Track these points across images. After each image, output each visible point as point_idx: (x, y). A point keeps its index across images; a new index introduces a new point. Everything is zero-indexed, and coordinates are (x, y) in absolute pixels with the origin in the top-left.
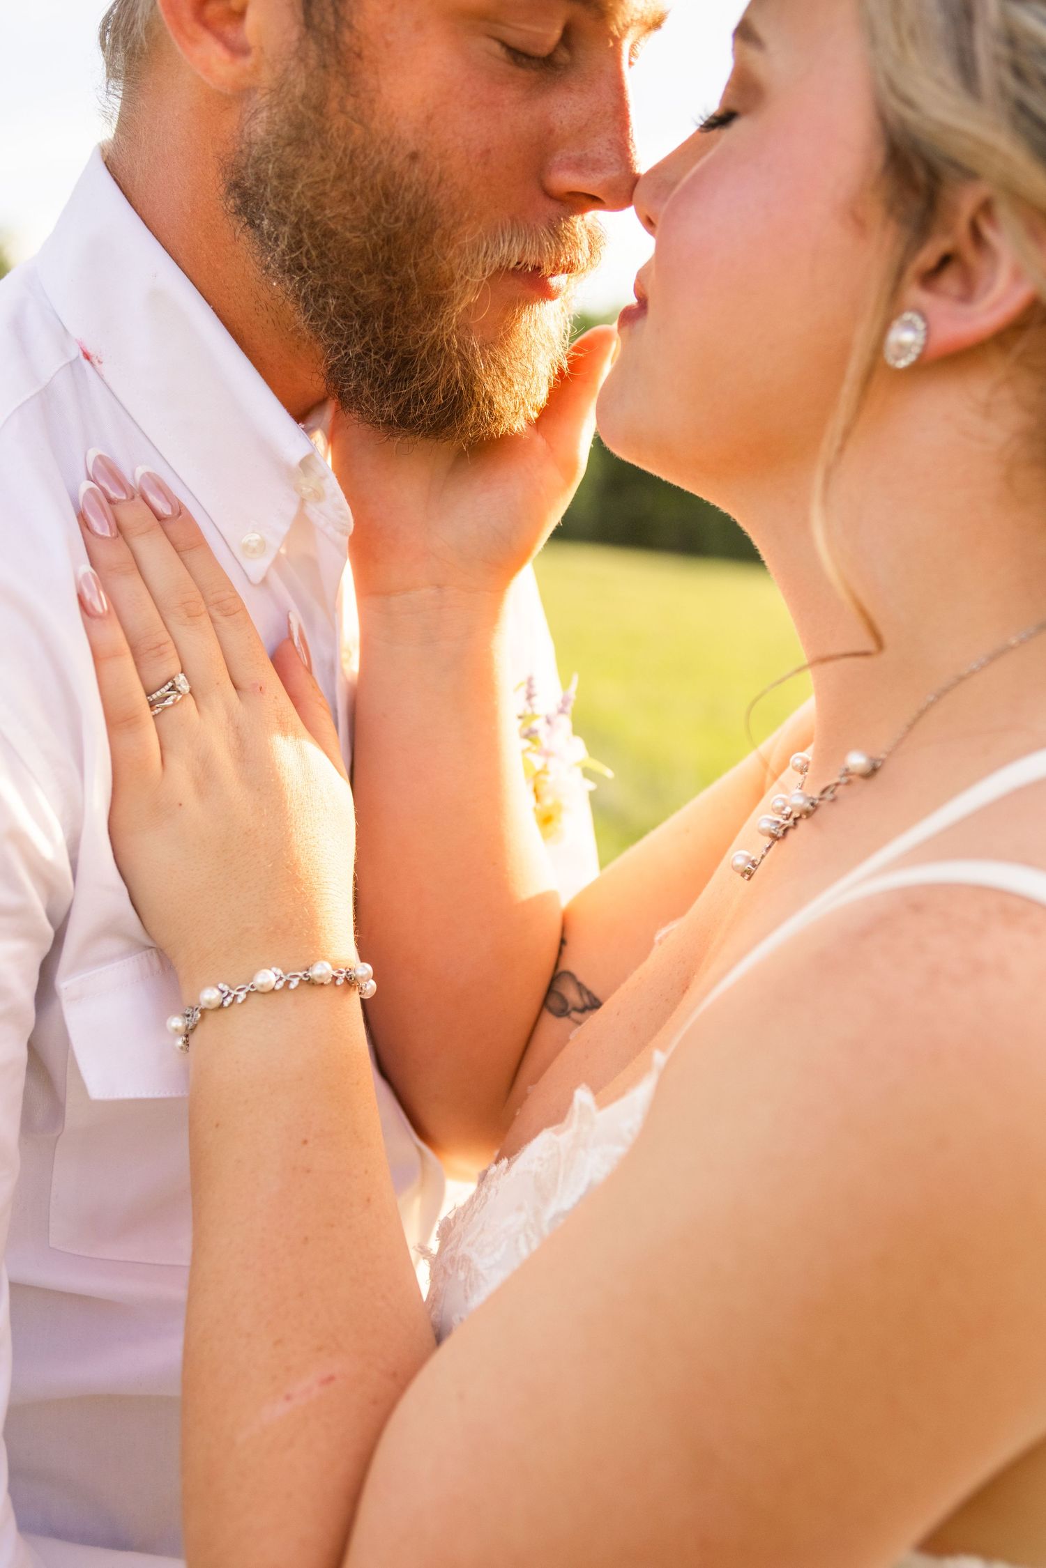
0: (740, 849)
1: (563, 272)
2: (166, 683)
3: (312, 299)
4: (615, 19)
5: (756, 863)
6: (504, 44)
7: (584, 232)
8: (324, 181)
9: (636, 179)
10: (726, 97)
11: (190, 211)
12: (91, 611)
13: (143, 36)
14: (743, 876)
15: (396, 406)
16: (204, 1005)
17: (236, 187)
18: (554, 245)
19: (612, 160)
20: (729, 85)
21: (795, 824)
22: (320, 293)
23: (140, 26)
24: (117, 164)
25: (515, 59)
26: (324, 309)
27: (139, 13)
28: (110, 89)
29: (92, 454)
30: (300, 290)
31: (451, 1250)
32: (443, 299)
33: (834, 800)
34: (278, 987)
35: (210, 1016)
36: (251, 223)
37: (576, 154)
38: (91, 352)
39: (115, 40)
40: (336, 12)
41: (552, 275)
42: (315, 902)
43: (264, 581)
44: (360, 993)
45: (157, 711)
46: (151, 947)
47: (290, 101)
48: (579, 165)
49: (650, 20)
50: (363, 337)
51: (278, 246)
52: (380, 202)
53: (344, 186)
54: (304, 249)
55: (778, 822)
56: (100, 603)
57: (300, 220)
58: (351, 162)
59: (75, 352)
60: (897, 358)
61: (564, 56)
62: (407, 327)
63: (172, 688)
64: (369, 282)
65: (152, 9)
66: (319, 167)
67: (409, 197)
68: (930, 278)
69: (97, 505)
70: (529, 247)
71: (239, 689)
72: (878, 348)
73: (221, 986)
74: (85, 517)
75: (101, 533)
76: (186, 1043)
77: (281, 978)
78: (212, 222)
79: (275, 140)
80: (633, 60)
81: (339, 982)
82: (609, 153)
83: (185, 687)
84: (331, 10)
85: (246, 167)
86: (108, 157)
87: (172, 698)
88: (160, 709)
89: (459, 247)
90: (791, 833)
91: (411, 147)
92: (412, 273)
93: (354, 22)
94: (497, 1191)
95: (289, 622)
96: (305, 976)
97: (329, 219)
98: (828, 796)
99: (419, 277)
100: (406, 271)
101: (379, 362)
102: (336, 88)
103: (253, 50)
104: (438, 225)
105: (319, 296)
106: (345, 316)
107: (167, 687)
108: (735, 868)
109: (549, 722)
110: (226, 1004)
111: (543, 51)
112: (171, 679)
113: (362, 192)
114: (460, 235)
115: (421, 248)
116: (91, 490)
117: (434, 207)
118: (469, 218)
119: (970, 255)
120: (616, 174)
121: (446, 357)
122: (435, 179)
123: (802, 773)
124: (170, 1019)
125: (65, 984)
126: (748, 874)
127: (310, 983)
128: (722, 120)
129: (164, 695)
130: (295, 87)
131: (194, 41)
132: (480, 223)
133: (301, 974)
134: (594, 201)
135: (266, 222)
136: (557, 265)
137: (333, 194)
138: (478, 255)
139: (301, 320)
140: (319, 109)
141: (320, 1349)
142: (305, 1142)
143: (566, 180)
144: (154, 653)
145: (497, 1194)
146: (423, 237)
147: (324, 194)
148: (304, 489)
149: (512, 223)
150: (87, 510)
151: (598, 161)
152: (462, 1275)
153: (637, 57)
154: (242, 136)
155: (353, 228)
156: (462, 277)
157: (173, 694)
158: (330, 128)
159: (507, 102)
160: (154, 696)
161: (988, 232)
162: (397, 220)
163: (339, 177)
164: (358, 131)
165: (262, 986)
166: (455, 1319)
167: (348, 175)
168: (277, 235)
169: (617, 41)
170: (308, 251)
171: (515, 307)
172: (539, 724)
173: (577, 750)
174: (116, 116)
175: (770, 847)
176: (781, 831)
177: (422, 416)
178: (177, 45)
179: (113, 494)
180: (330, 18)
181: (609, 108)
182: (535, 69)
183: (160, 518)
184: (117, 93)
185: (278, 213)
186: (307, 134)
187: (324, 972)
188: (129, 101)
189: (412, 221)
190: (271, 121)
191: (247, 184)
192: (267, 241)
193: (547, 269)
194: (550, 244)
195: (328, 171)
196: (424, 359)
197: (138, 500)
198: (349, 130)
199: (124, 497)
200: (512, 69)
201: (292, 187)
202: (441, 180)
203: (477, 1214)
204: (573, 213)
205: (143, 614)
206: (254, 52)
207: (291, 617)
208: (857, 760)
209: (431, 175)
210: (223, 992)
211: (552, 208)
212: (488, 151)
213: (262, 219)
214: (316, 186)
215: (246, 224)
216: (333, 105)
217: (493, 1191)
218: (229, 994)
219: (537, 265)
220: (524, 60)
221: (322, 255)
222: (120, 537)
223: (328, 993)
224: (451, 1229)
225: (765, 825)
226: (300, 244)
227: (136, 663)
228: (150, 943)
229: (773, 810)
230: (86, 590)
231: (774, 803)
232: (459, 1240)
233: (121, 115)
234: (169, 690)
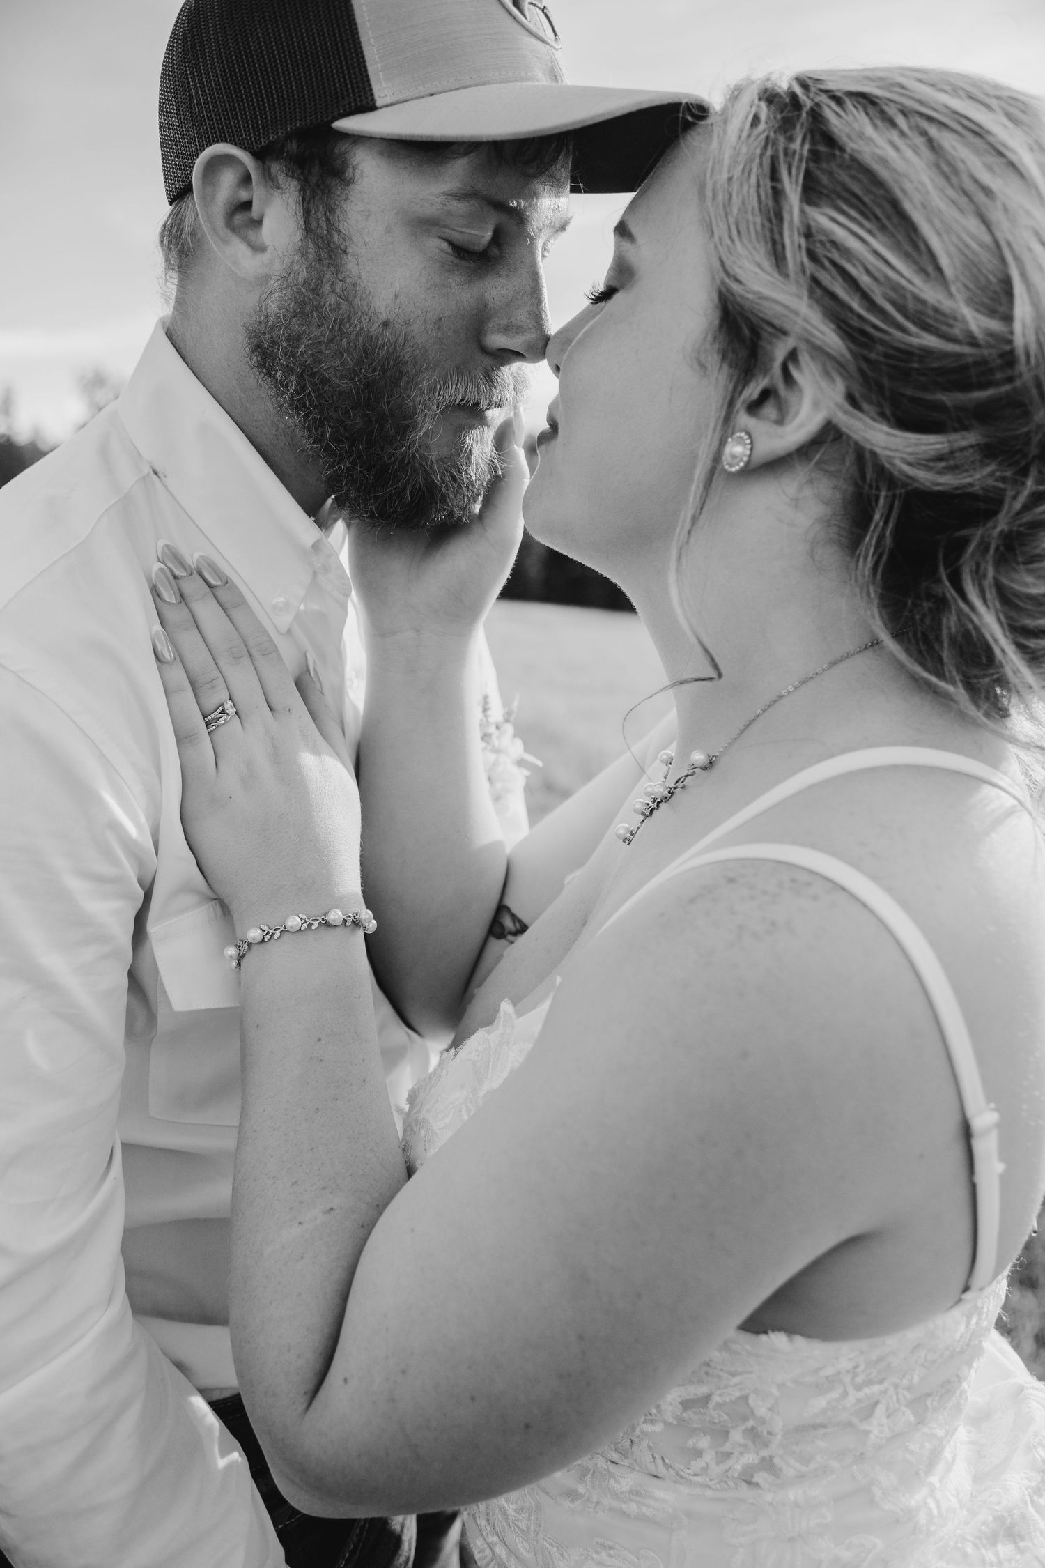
0: (621, 823)
1: (495, 407)
2: (218, 708)
3: (314, 428)
4: (531, 224)
5: (634, 832)
6: (450, 243)
7: (511, 378)
8: (320, 342)
9: (547, 339)
10: (609, 278)
11: (226, 365)
12: (162, 658)
13: (189, 239)
14: (624, 841)
15: (377, 504)
16: (250, 940)
17: (257, 347)
18: (488, 388)
19: (530, 326)
20: (611, 269)
21: (658, 806)
22: (320, 424)
23: (186, 232)
24: (174, 332)
25: (459, 254)
26: (322, 436)
27: (186, 222)
28: (168, 278)
29: (161, 544)
30: (305, 422)
31: (416, 1113)
32: (409, 427)
33: (683, 788)
34: (303, 928)
35: (254, 948)
36: (269, 374)
37: (504, 321)
38: (158, 469)
39: (170, 242)
40: (328, 220)
41: (487, 409)
42: (331, 866)
43: (289, 631)
44: (364, 930)
45: (212, 729)
46: (215, 899)
47: (295, 285)
48: (507, 330)
49: (557, 225)
50: (351, 456)
51: (288, 390)
52: (361, 357)
53: (334, 346)
54: (307, 392)
55: (648, 804)
56: (167, 654)
57: (303, 371)
58: (340, 328)
59: (147, 470)
60: (731, 466)
61: (495, 251)
62: (384, 447)
63: (223, 712)
64: (354, 415)
65: (195, 219)
66: (317, 332)
67: (382, 353)
68: (754, 407)
69: (165, 580)
70: (469, 390)
71: (274, 711)
72: (717, 458)
73: (262, 927)
74: (157, 589)
75: (169, 601)
76: (239, 965)
77: (305, 922)
78: (242, 373)
79: (285, 313)
80: (546, 254)
81: (348, 924)
82: (528, 321)
83: (232, 711)
84: (324, 219)
85: (264, 334)
86: (167, 330)
87: (223, 718)
88: (214, 727)
89: (420, 389)
90: (655, 812)
91: (383, 317)
92: (386, 409)
93: (341, 228)
94: (447, 1072)
95: (307, 659)
96: (323, 920)
97: (324, 370)
98: (680, 784)
99: (390, 410)
100: (382, 407)
101: (363, 473)
102: (328, 276)
103: (269, 248)
104: (404, 374)
105: (319, 427)
106: (338, 441)
107: (219, 711)
108: (618, 836)
109: (498, 728)
110: (266, 940)
111: (480, 248)
112: (222, 705)
113: (348, 350)
114: (420, 381)
115: (392, 391)
116: (161, 570)
117: (401, 361)
118: (426, 368)
119: (782, 390)
120: (533, 336)
121: (411, 468)
122: (401, 340)
123: (667, 765)
124: (226, 948)
125: (153, 928)
126: (628, 841)
127: (326, 924)
128: (605, 296)
129: (217, 717)
130: (298, 274)
131: (225, 242)
132: (435, 372)
133: (320, 919)
134: (518, 355)
135: (279, 373)
136: (491, 401)
137: (327, 352)
138: (433, 395)
139: (307, 444)
140: (316, 291)
141: (324, 1188)
142: (320, 1040)
143: (497, 340)
144: (208, 686)
145: (447, 1074)
146: (393, 382)
147: (320, 352)
148: (316, 564)
149: (458, 372)
150: (158, 583)
151: (521, 326)
152: (423, 1133)
153: (548, 252)
154: (261, 311)
155: (342, 377)
156: (422, 410)
157: (224, 717)
158: (324, 305)
159: (453, 284)
160: (209, 718)
161: (795, 373)
162: (374, 370)
163: (331, 340)
164: (344, 305)
165: (292, 927)
166: (418, 1163)
167: (338, 338)
168: (288, 382)
169: (532, 239)
170: (310, 393)
171: (461, 432)
172: (492, 730)
173: (516, 748)
174: (173, 297)
175: (643, 821)
176: (649, 811)
177: (395, 511)
178: (214, 246)
179: (177, 573)
180: (324, 225)
181: (528, 289)
182: (474, 261)
183: (210, 586)
184: (171, 280)
185: (288, 366)
186: (308, 308)
187: (337, 917)
188: (182, 286)
189: (384, 371)
190: (282, 299)
191: (265, 346)
192: (280, 386)
193: (483, 405)
194: (486, 387)
195: (324, 336)
196: (396, 470)
197: (196, 575)
198: (339, 305)
199: (185, 574)
200: (456, 261)
201: (298, 347)
202: (406, 340)
203: (433, 1088)
204: (503, 364)
205: (198, 657)
206: (270, 250)
207: (308, 655)
208: (699, 757)
209: (399, 337)
210: (263, 931)
211: (487, 361)
212: (440, 319)
213: (277, 371)
214: (315, 346)
215: (265, 375)
216: (327, 288)
217: (444, 1071)
218: (268, 933)
219: (476, 401)
220: (466, 255)
221: (320, 396)
222: (183, 602)
223: (339, 931)
224: (416, 1097)
225: (638, 806)
226: (303, 388)
227: (195, 694)
228: (215, 897)
229: (645, 794)
230: (158, 644)
231: (646, 788)
232: (422, 1106)
233: (176, 298)
234: (220, 713)
